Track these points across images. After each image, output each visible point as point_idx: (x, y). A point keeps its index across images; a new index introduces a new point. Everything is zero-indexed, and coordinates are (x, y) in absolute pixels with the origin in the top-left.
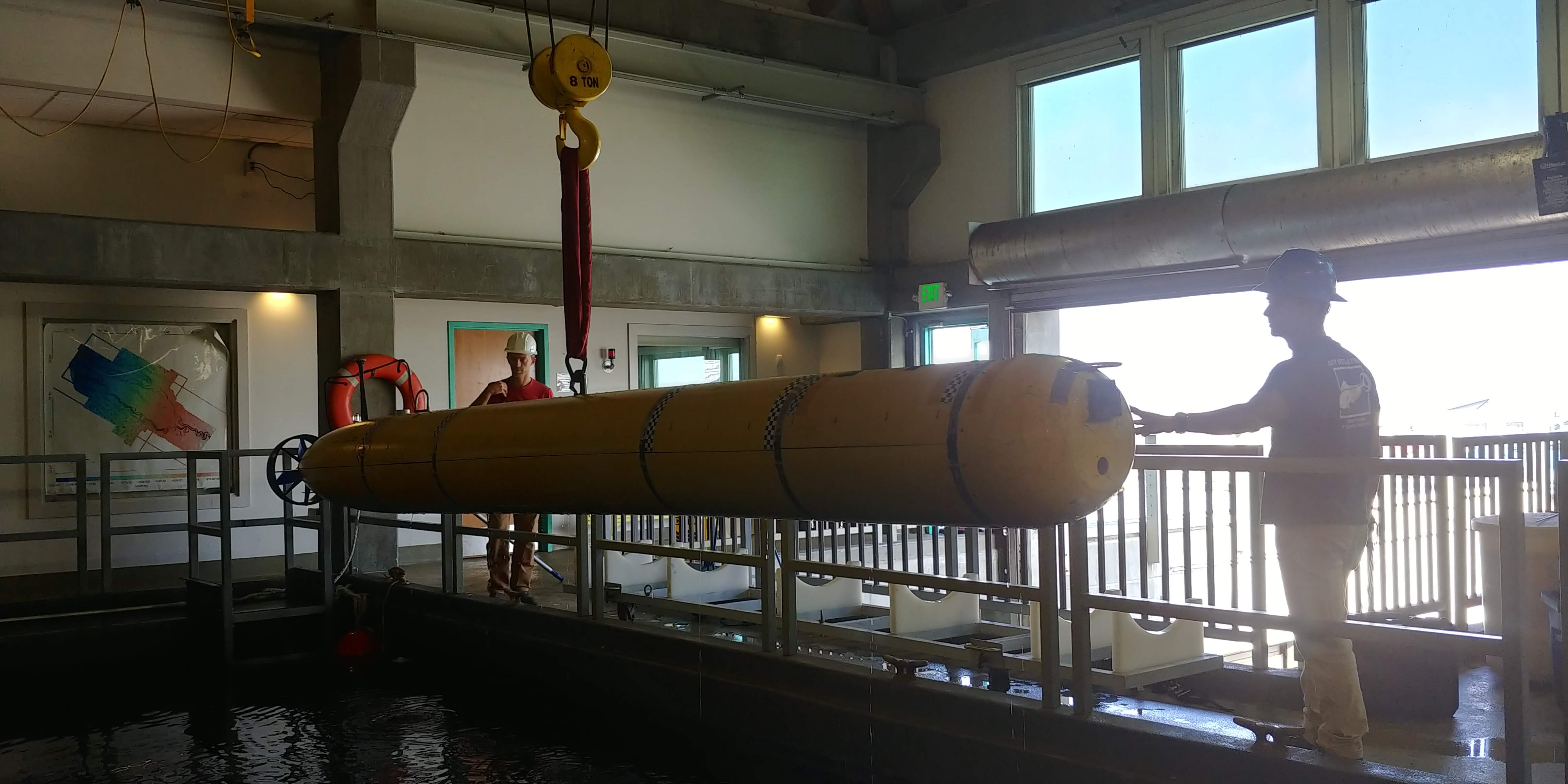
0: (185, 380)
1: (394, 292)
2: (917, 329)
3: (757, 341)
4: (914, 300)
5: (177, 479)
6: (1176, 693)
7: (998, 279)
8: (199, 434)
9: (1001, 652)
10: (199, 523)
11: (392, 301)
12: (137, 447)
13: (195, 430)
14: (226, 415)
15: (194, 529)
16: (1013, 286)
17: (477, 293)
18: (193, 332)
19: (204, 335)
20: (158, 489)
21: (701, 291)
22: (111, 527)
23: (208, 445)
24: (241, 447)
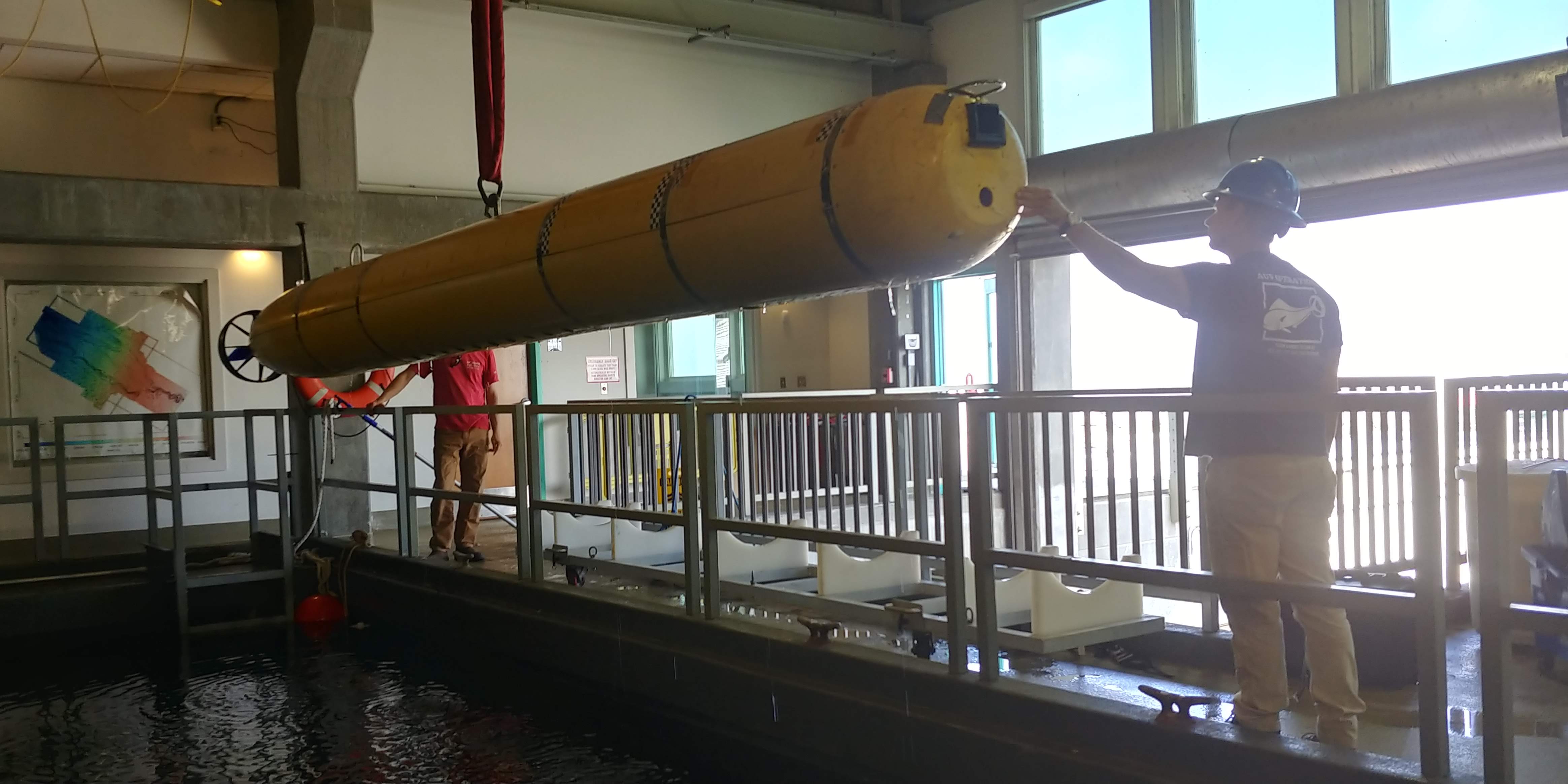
0: (156, 341)
1: (361, 247)
2: (927, 278)
8: (172, 397)
9: (921, 614)
10: (158, 487)
12: (107, 410)
13: (168, 393)
14: (199, 379)
15: (152, 493)
16: (1018, 232)
18: (163, 293)
19: (173, 295)
20: (130, 454)
22: (68, 491)
23: (182, 408)
24: (216, 409)
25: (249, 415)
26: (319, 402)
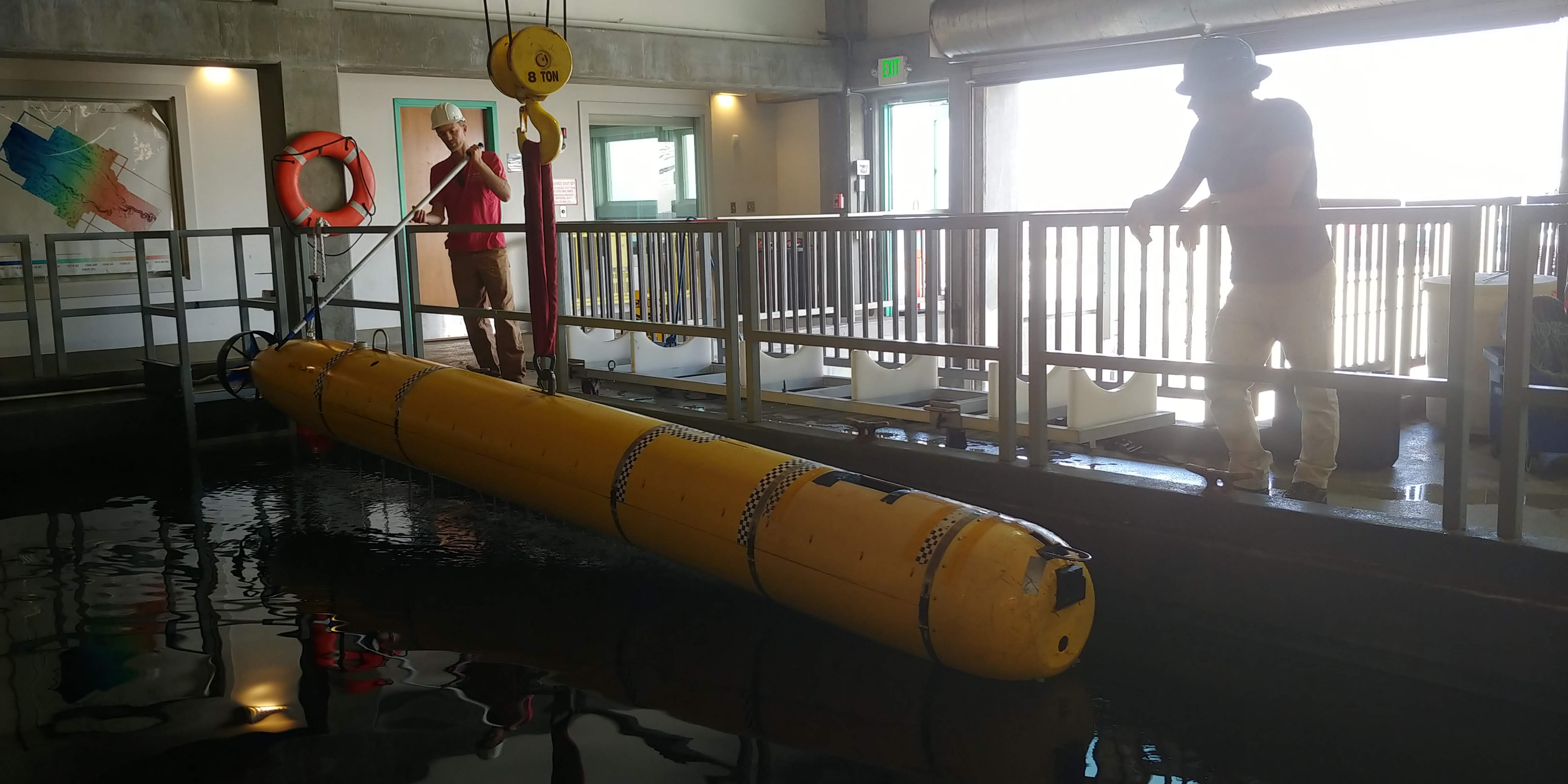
0: (126, 160)
1: (338, 66)
2: (876, 107)
3: (712, 120)
4: (873, 75)
5: (125, 262)
6: (1128, 449)
7: (959, 51)
8: (144, 216)
9: (959, 413)
10: (152, 305)
11: (336, 75)
12: (81, 228)
13: (140, 212)
14: (170, 197)
15: (148, 311)
16: (974, 59)
17: (422, 67)
18: (129, 110)
19: (141, 112)
20: (106, 272)
21: (654, 65)
22: (62, 309)
23: (154, 227)
24: (189, 227)
25: (237, 234)
26: (305, 221)
